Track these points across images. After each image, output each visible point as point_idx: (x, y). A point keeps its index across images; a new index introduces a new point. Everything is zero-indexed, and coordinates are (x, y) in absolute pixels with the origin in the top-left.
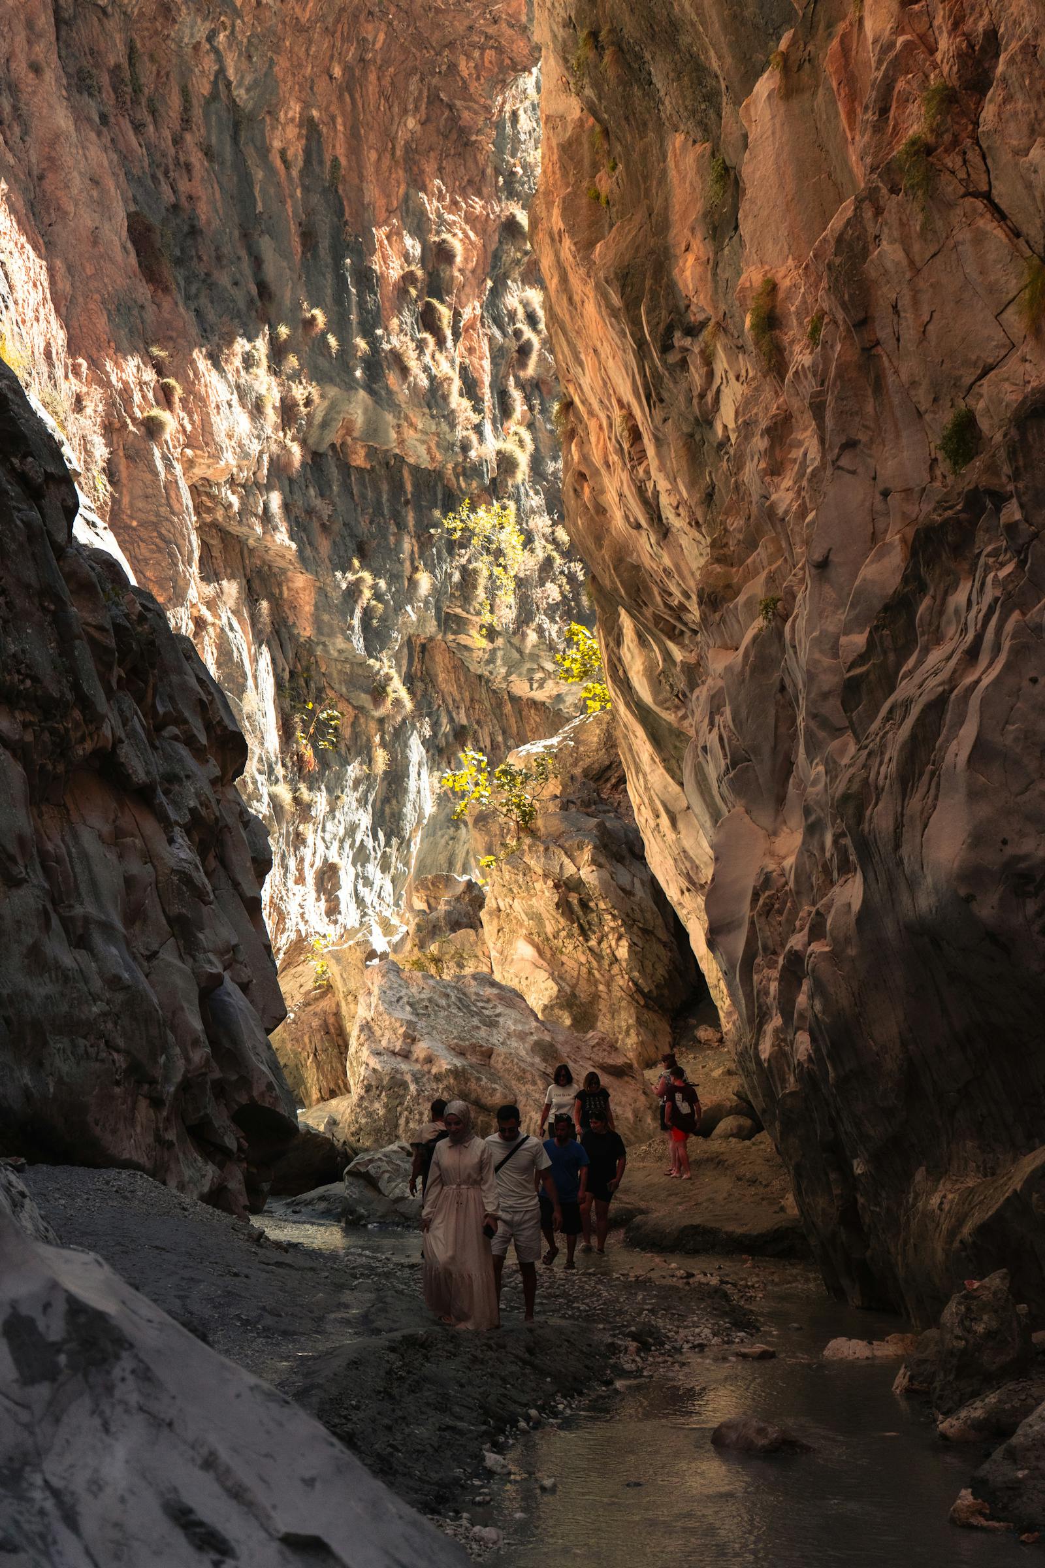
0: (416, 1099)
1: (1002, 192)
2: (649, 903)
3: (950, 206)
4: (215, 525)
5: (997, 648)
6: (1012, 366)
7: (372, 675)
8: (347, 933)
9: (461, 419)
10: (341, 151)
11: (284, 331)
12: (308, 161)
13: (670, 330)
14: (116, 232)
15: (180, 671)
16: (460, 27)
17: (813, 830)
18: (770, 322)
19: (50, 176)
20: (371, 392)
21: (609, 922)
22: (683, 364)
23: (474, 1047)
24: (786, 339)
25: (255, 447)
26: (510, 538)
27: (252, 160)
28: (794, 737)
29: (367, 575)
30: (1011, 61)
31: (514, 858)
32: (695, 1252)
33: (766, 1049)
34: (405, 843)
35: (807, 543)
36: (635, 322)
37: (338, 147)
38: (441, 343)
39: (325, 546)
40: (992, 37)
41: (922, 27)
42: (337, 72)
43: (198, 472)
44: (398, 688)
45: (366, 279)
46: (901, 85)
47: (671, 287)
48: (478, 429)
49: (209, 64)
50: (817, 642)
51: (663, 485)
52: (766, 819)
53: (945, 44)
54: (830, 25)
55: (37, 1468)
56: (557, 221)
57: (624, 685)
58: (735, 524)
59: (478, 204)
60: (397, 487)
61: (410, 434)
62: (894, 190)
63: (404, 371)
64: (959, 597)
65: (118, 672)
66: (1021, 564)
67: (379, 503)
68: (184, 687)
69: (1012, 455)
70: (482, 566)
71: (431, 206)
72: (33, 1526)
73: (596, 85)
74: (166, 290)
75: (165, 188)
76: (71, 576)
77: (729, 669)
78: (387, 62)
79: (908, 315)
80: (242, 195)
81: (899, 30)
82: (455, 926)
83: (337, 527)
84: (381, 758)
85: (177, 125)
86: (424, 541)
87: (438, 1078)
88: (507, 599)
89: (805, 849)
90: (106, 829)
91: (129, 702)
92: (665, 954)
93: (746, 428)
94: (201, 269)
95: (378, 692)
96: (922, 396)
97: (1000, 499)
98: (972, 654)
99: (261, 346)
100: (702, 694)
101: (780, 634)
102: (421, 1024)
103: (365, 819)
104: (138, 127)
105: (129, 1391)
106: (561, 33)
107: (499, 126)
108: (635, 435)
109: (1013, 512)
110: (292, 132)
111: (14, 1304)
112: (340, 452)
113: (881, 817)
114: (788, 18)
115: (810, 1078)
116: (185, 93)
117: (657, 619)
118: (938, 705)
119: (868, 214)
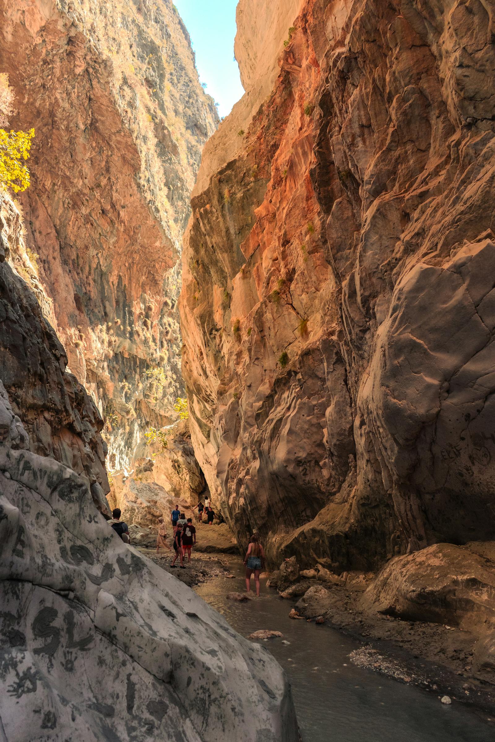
0: (137, 514)
1: (295, 304)
2: (194, 466)
3: (283, 306)
4: (90, 369)
5: (295, 407)
6: (296, 343)
7: (127, 408)
8: (117, 472)
9: (152, 347)
10: (126, 283)
11: (110, 324)
12: (118, 285)
13: (212, 330)
14: (71, 298)
15: (89, 404)
16: (157, 257)
17: (245, 449)
18: (238, 329)
19: (56, 284)
20: (131, 340)
21: (185, 471)
22: (215, 338)
23: (152, 501)
24: (241, 334)
25: (101, 351)
26: (162, 376)
27: (105, 283)
28: (240, 427)
29: (127, 384)
30: (298, 275)
31: (162, 454)
32: (210, 552)
33: (231, 502)
34: (132, 449)
35: (245, 381)
36: (203, 327)
37: (126, 282)
38: (148, 329)
39: (117, 376)
40: (294, 269)
41: (277, 266)
42: (127, 265)
43: (87, 356)
44: (133, 411)
45: (131, 313)
46: (272, 278)
47: (213, 320)
48: (156, 350)
49: (96, 260)
50: (247, 404)
51: (208, 366)
52: (232, 446)
53: (283, 270)
54: (254, 264)
55: (126, 596)
56: (185, 303)
57: (193, 413)
58: (227, 376)
59: (158, 297)
60: (135, 363)
61: (139, 350)
62: (270, 302)
63: (139, 335)
64: (285, 395)
65: (75, 404)
66: (301, 388)
67: (130, 366)
68: (90, 408)
69: (300, 363)
70: (155, 383)
71: (147, 297)
72: (128, 610)
73: (197, 273)
74: (82, 312)
75: (84, 288)
76: (65, 380)
77: (225, 410)
78: (139, 263)
79: (272, 330)
80: (102, 291)
81: (272, 266)
82: (146, 470)
83: (120, 371)
84: (128, 428)
85: (87, 274)
86: (141, 376)
87: (143, 508)
88: (161, 390)
89: (242, 454)
90: (69, 443)
91: (77, 411)
92: (198, 479)
93: (231, 354)
94: (91, 308)
95: (128, 412)
96: (275, 349)
97: (296, 373)
98: (289, 409)
99: (104, 327)
100: (217, 415)
101: (238, 402)
102: (139, 494)
103: (123, 443)
104: (78, 274)
105: (146, 577)
106: (189, 260)
107: (164, 280)
108: (201, 354)
109: (299, 376)
110: (115, 278)
111: (119, 555)
112: (122, 353)
113: (265, 446)
114: (244, 261)
115: (244, 510)
116: (90, 267)
117: (203, 397)
118: (280, 420)
119: (264, 306)
